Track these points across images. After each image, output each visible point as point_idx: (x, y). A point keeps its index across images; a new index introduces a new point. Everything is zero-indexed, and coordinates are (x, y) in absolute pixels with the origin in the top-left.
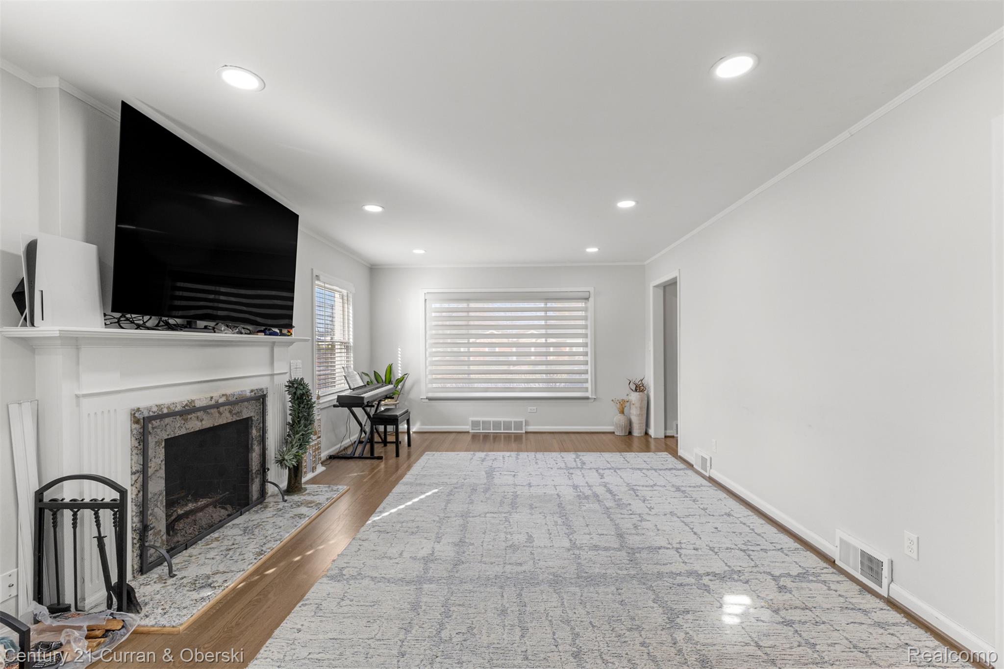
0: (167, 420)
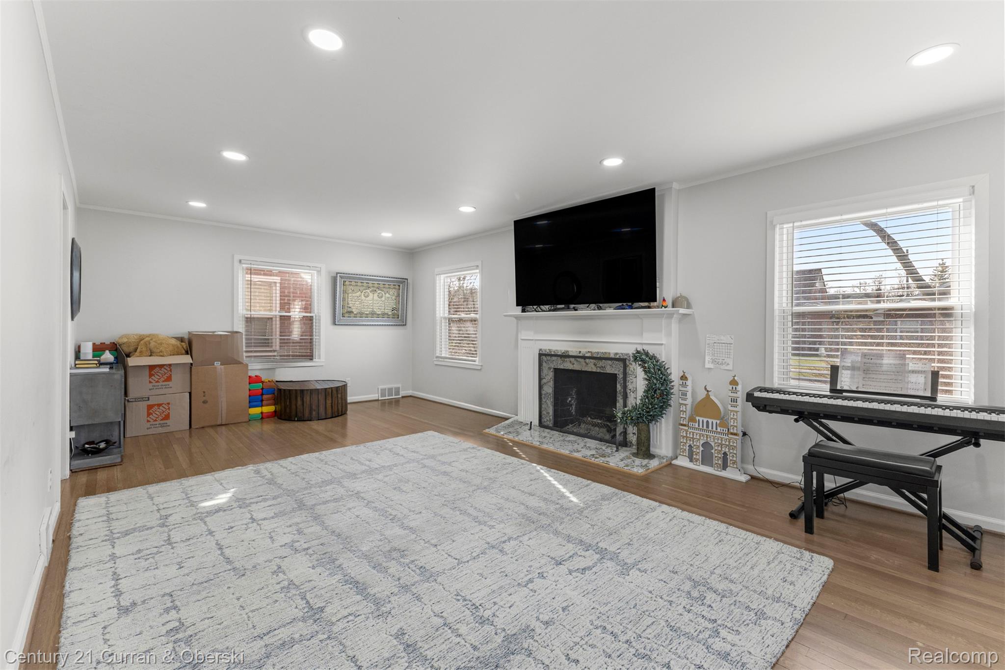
0: (554, 358)
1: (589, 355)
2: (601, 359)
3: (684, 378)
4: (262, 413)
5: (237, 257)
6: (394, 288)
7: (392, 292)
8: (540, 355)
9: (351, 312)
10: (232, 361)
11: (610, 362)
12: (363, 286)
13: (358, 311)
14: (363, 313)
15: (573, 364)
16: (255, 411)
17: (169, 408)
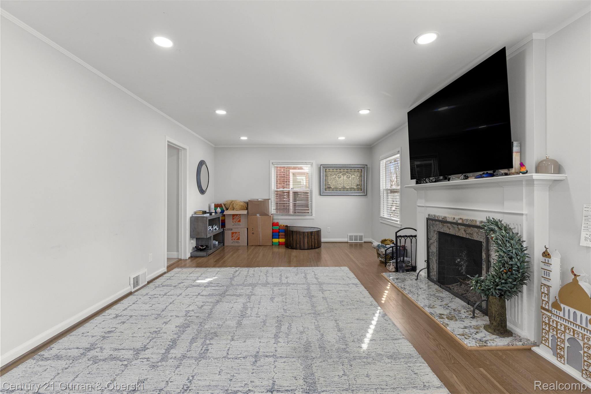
1: (460, 221)
2: (469, 226)
3: (546, 254)
4: (279, 242)
5: (271, 161)
6: (358, 172)
7: (356, 174)
8: (428, 219)
9: (330, 188)
10: (265, 214)
11: (476, 229)
12: (337, 171)
13: (334, 187)
14: (338, 188)
15: (450, 229)
16: (276, 240)
17: (239, 235)
